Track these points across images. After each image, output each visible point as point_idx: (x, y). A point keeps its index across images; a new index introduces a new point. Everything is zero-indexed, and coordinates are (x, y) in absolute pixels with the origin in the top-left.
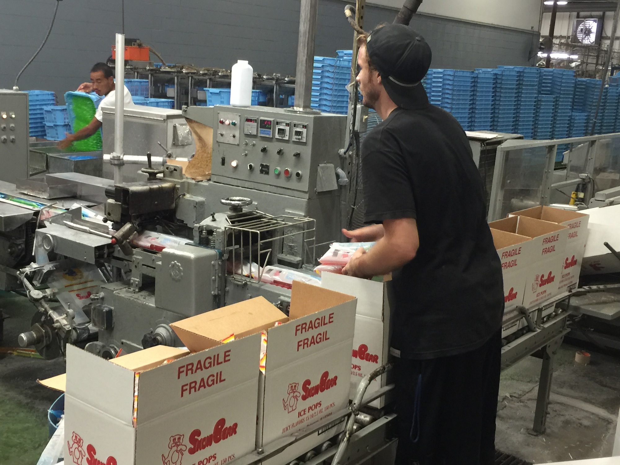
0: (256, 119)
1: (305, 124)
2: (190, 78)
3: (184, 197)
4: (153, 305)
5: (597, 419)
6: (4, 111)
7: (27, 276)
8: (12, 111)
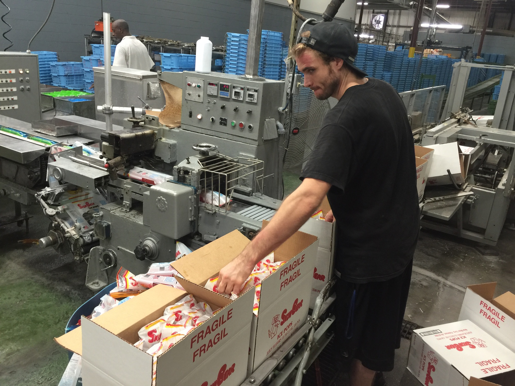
0: (217, 83)
1: (257, 89)
2: (149, 45)
3: (161, 140)
4: (141, 223)
5: (431, 280)
6: (20, 68)
7: (43, 197)
8: (26, 68)
